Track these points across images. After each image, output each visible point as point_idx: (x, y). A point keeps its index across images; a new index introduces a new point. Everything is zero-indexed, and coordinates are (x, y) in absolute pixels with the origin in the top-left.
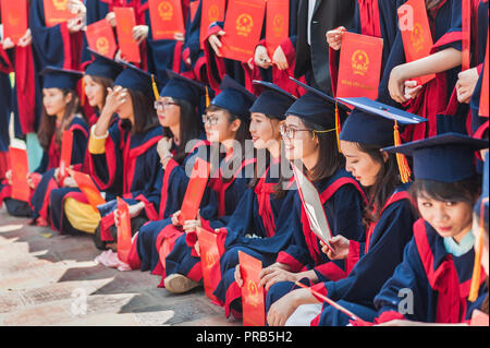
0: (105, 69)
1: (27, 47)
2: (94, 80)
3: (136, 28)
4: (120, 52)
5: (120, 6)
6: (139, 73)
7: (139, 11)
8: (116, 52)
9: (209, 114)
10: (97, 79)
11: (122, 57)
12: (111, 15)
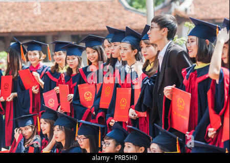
0: (52, 115)
1: (11, 102)
2: (46, 121)
3: (69, 95)
4: (60, 107)
5: (62, 83)
6: (69, 119)
7: (71, 87)
8: (58, 107)
9: (105, 141)
10: (47, 120)
11: (61, 109)
12: (57, 88)
